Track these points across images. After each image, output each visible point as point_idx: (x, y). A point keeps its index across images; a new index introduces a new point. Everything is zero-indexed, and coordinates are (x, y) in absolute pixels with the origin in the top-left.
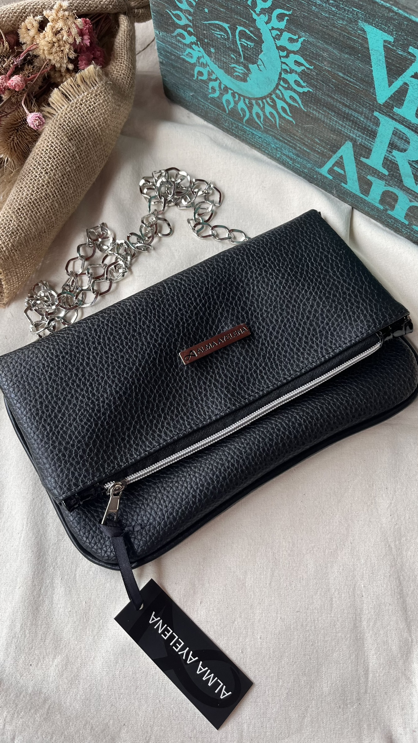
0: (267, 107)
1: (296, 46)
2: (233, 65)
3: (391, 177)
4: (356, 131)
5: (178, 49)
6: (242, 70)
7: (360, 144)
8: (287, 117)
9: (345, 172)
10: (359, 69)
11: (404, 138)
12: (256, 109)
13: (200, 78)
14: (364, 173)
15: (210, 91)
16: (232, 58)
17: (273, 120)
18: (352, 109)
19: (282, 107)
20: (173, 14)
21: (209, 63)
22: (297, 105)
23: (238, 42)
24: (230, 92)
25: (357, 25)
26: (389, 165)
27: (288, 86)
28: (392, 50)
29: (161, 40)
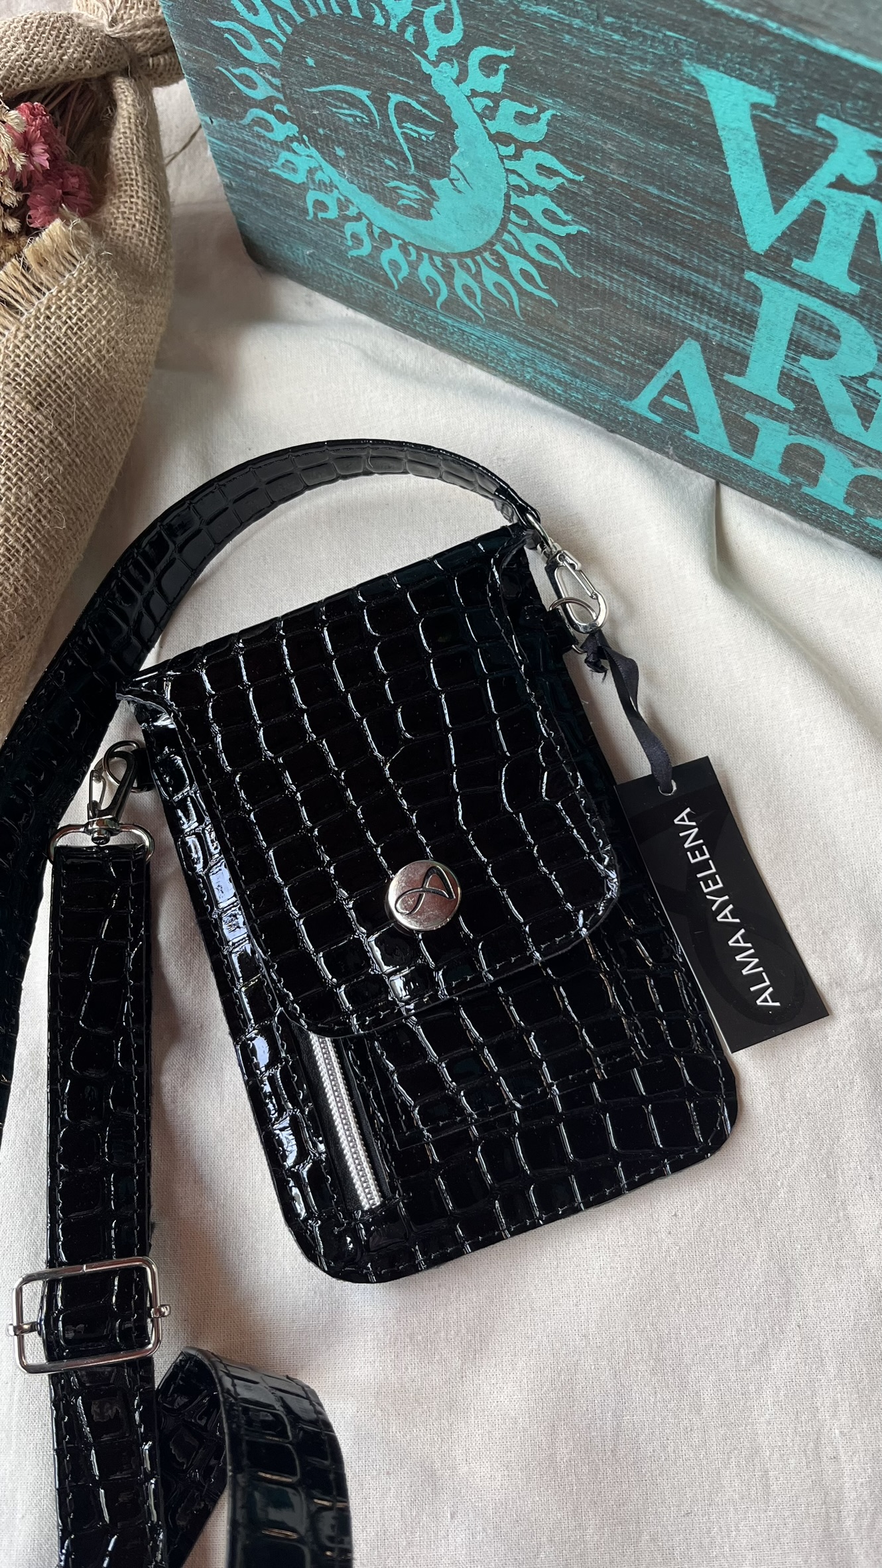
0: (485, 270)
1: (537, 131)
2: (393, 184)
3: (803, 414)
4: (705, 317)
5: (263, 154)
6: (415, 192)
7: (720, 345)
8: (537, 292)
9: (690, 406)
10: (695, 175)
11: (826, 328)
12: (461, 278)
13: (320, 215)
14: (736, 407)
15: (350, 243)
16: (388, 168)
17: (504, 300)
18: (689, 268)
19: (521, 270)
20: (234, 75)
21: (336, 182)
22: (556, 264)
23: (397, 131)
24: (395, 242)
25: (679, 70)
26: (794, 389)
27: (530, 223)
28: (774, 126)
29: (218, 135)
